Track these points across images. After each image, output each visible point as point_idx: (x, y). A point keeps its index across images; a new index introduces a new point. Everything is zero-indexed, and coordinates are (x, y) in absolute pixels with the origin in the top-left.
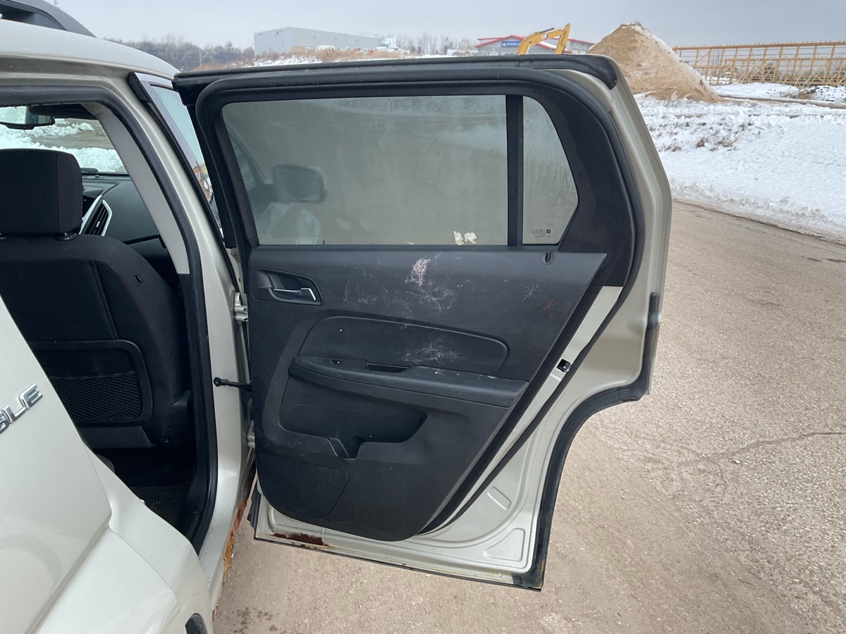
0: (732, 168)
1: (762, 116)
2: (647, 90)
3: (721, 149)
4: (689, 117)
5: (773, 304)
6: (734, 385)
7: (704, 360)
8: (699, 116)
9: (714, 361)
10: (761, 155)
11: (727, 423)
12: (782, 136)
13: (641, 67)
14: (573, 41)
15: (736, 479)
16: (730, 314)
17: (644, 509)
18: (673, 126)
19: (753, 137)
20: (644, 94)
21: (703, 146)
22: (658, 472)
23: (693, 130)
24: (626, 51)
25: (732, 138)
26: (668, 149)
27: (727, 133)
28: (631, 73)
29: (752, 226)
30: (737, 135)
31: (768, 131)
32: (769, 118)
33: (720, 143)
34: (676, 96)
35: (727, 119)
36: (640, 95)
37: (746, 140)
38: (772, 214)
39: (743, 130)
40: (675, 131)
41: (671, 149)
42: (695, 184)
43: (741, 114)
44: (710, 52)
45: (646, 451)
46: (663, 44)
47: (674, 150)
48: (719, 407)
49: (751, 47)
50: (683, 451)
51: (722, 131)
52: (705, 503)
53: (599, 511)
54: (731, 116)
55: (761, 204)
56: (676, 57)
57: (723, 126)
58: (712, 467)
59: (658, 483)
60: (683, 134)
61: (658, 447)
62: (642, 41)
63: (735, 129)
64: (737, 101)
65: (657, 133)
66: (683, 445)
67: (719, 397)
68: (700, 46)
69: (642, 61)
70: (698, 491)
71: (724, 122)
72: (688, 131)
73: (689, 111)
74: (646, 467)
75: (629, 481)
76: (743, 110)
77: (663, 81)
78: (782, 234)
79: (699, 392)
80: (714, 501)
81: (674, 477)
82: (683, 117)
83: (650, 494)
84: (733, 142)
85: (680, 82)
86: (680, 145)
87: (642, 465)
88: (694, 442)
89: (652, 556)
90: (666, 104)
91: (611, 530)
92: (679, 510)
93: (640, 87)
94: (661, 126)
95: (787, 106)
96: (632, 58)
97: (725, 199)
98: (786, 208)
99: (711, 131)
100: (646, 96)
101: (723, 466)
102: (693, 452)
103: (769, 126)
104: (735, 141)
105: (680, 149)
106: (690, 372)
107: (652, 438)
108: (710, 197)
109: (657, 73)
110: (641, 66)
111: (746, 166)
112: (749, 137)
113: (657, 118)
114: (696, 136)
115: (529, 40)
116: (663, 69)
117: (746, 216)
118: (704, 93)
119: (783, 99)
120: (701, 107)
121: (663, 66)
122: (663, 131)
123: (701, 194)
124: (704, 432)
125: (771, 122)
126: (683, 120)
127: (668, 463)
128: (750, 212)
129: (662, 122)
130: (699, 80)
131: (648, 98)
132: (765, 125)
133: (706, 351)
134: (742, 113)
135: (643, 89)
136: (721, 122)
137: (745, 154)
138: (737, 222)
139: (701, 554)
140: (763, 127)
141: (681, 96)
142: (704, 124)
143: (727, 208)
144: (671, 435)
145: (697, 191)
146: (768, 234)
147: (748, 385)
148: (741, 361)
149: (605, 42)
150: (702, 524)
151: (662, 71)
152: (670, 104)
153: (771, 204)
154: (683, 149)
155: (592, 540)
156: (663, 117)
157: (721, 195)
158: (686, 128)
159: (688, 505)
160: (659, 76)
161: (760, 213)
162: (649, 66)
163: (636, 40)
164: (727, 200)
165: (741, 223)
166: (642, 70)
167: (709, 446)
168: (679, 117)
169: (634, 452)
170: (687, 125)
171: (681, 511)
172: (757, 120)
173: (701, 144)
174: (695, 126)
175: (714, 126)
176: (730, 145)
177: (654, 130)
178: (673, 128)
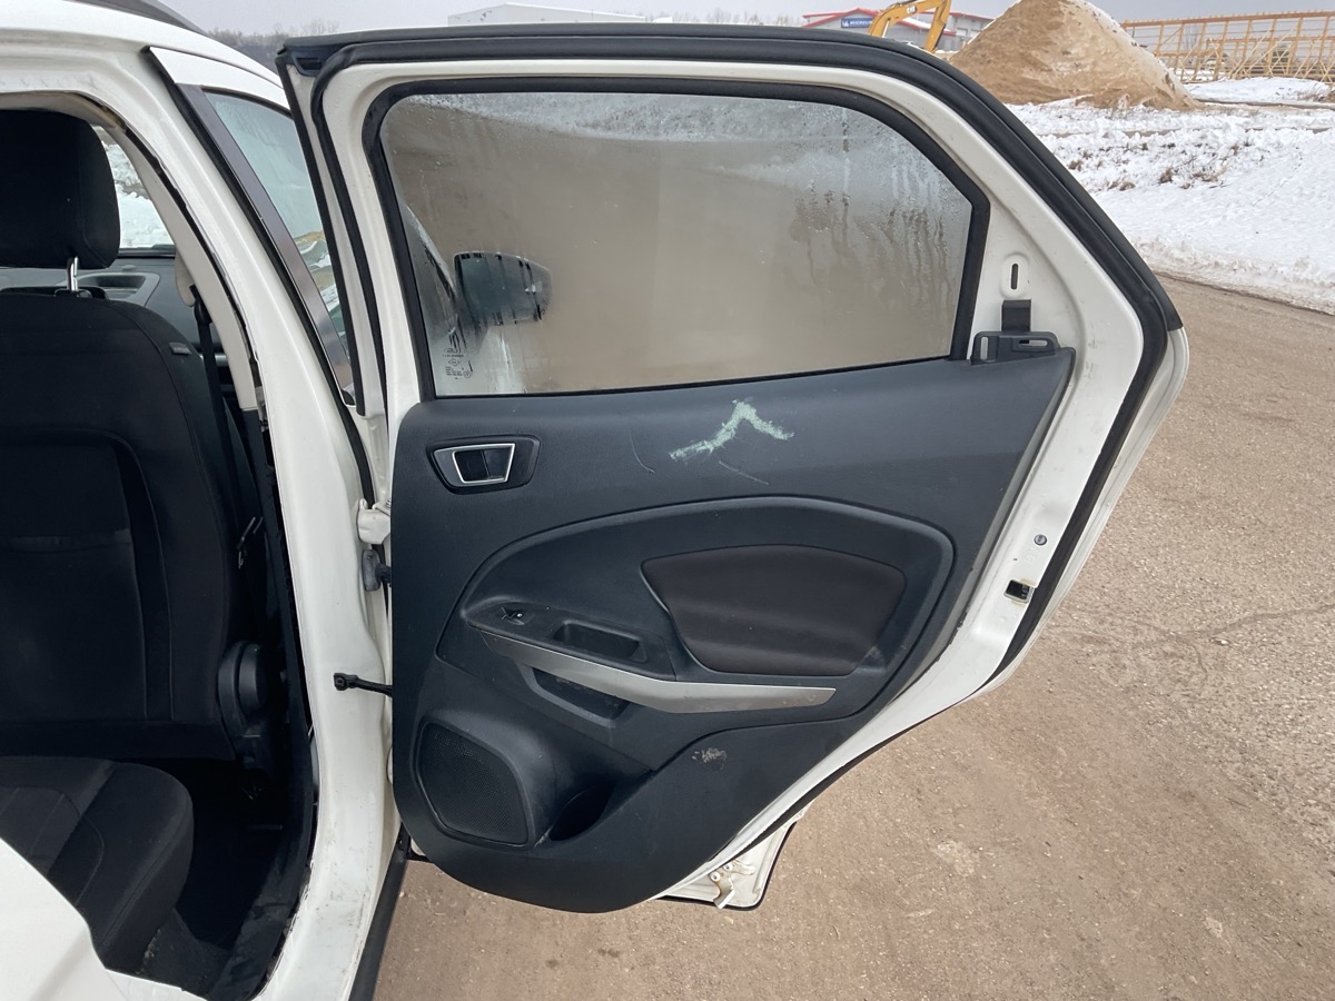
0: (1216, 216)
1: (1267, 131)
2: (1079, 93)
3: (1199, 185)
4: (1148, 134)
5: (1280, 418)
6: (1219, 536)
7: (1173, 501)
8: (1163, 133)
9: (1188, 502)
10: (1264, 194)
11: (1209, 590)
12: (1300, 162)
13: (1069, 56)
14: (957, 16)
15: (1221, 665)
16: (1213, 434)
17: (1082, 705)
18: (1122, 150)
19: (1252, 164)
20: (1074, 100)
21: (1171, 181)
22: (1103, 656)
23: (1153, 155)
24: (1045, 30)
25: (1218, 168)
26: (1113, 186)
27: (1208, 160)
28: (1052, 66)
29: (1249, 304)
30: (1225, 162)
31: (1276, 154)
32: (1279, 133)
33: (1197, 176)
34: (1126, 102)
35: (1210, 137)
36: (1067, 101)
37: (1240, 170)
38: (1282, 284)
39: (1235, 154)
40: (1124, 158)
41: (1119, 187)
42: (1157, 239)
43: (1232, 128)
44: (1181, 29)
45: (1085, 627)
46: (1105, 16)
47: (1123, 189)
48: (1196, 566)
49: (1251, 18)
50: (1139, 626)
51: (1201, 157)
52: (1176, 696)
53: (1016, 709)
54: (1217, 133)
55: (1263, 269)
56: (1126, 37)
57: (1202, 147)
58: (1183, 649)
59: (1103, 671)
60: (1136, 163)
61: (1102, 622)
62: (1070, 13)
63: (1222, 152)
64: (1226, 107)
65: (1096, 161)
66: (1141, 619)
67: (1195, 552)
68: (1165, 20)
69: (1071, 46)
70: (1164, 682)
71: (1204, 142)
72: (1146, 157)
73: (1147, 125)
74: (1084, 650)
75: (1060, 669)
76: (1234, 121)
77: (1105, 77)
78: (1297, 316)
79: (1165, 546)
80: (1187, 695)
81: (1127, 663)
82: (1137, 134)
83: (1091, 686)
84: (1219, 174)
85: (1132, 79)
86: (1133, 180)
87: (1079, 647)
88: (1157, 615)
89: (1096, 768)
90: (1109, 114)
91: (1033, 733)
92: (1135, 707)
93: (1067, 87)
94: (1101, 150)
95: (1308, 114)
96: (1055, 41)
97: (1206, 263)
98: (1304, 275)
99: (1183, 156)
100: (1077, 102)
101: (1201, 648)
102: (1155, 628)
103: (1279, 146)
104: (1223, 173)
105: (1133, 186)
106: (1151, 517)
107: (1093, 610)
108: (1182, 261)
109: (1095, 64)
110: (1068, 53)
111: (1241, 212)
112: (1245, 165)
113: (1095, 137)
114: (1158, 164)
115: (887, 16)
116: (1104, 58)
117: (1240, 289)
118: (1173, 97)
119: (1303, 103)
120: (1165, 119)
121: (1106, 53)
122: (1105, 158)
123: (1166, 255)
124: (1173, 601)
125: (1282, 141)
126: (1137, 140)
127: (1118, 644)
128: (1245, 282)
129: (1104, 143)
130: (1165, 75)
131: (1079, 106)
132: (1269, 144)
133: (1176, 488)
134: (1233, 126)
135: (1071, 91)
136: (1200, 141)
137: (1239, 193)
138: (1226, 298)
139: (1169, 766)
140: (1269, 149)
141: (1133, 102)
142: (1171, 146)
143: (1209, 276)
144: (1122, 605)
145: (1161, 250)
146: (1274, 315)
147: (1240, 536)
148: (1230, 501)
149: (1011, 16)
150: (1170, 726)
151: (1104, 61)
152: (1117, 114)
153: (1280, 270)
154: (1137, 186)
155: (1005, 747)
156: (1106, 136)
157: (1199, 257)
158: (1142, 152)
159: (1149, 701)
160: (1098, 69)
161: (1264, 284)
162: (1082, 55)
163: (1060, 12)
164: (1209, 265)
165: (1231, 299)
166: (1071, 60)
167: (1179, 620)
168: (1130, 134)
169: (1067, 630)
170: (1145, 147)
171: (1138, 709)
172: (1259, 138)
173: (1166, 178)
174: (1156, 150)
175: (1188, 149)
176: (1215, 178)
177: (1090, 156)
178: (1121, 153)
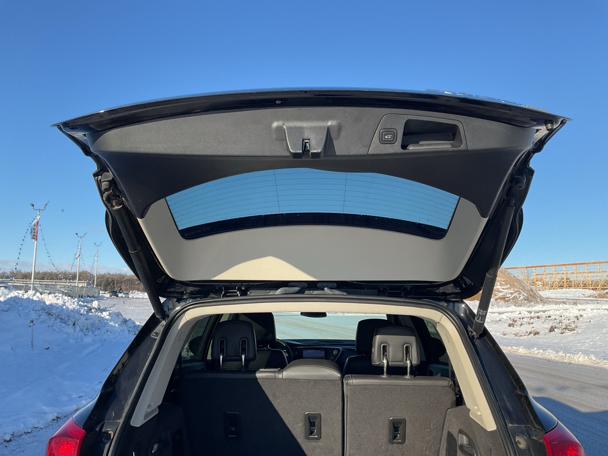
3: (567, 331)
4: (538, 312)
8: (544, 311)
21: (554, 331)
23: (543, 321)
25: (573, 325)
26: (530, 333)
27: (568, 322)
30: (575, 323)
31: (595, 319)
33: (565, 329)
35: (564, 313)
39: (578, 320)
40: (531, 322)
43: (574, 311)
47: (535, 335)
51: (564, 321)
57: (563, 317)
60: (537, 324)
63: (572, 319)
65: (520, 323)
72: (540, 322)
73: (533, 308)
76: (569, 307)
82: (533, 313)
84: (574, 328)
86: (538, 331)
94: (520, 319)
99: (556, 321)
103: (595, 316)
105: (539, 333)
113: (514, 314)
114: (546, 324)
119: (588, 299)
122: (523, 322)
126: (533, 315)
129: (520, 316)
136: (561, 315)
140: (591, 317)
142: (549, 317)
156: (520, 313)
158: (538, 319)
168: (530, 312)
170: (538, 317)
172: (586, 313)
173: (552, 330)
174: (543, 318)
175: (557, 318)
176: (573, 330)
177: (516, 321)
178: (529, 320)
